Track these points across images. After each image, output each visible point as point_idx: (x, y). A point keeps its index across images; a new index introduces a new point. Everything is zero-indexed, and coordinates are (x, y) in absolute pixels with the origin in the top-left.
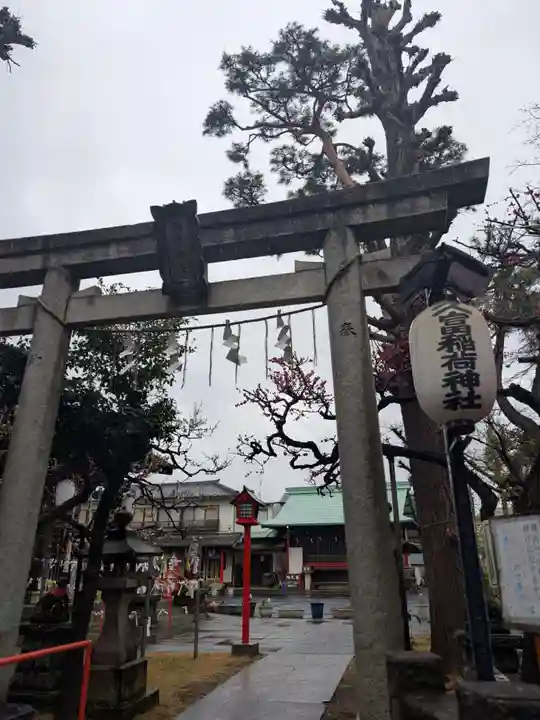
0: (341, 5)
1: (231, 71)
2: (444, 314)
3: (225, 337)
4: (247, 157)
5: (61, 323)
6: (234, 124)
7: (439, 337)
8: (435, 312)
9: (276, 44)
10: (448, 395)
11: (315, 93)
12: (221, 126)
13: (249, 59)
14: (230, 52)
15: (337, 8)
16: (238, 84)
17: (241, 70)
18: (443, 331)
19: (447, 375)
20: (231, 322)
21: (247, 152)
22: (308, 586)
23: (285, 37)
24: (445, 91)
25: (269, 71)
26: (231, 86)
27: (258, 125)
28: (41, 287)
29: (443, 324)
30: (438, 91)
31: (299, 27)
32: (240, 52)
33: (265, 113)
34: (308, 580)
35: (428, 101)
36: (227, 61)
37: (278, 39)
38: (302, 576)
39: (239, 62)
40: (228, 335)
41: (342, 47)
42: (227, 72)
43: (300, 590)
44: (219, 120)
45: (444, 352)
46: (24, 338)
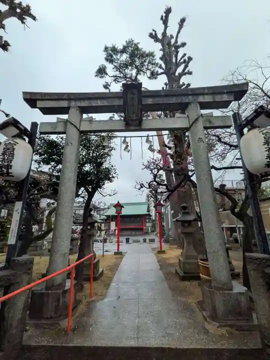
0: (155, 32)
1: (107, 53)
2: (264, 132)
3: (147, 142)
4: (110, 88)
5: (79, 130)
6: (107, 74)
7: (263, 141)
8: (260, 131)
9: (124, 46)
10: (268, 162)
11: (136, 67)
12: (102, 74)
13: (114, 50)
14: (108, 46)
15: (154, 33)
16: (110, 59)
17: (111, 53)
18: (265, 138)
19: (268, 154)
20: (150, 135)
21: (110, 86)
22: (116, 233)
23: (128, 44)
24: (188, 71)
25: (121, 55)
26: (107, 60)
27: (114, 76)
28: (67, 115)
29: (264, 135)
30: (186, 71)
31: (133, 41)
32: (111, 46)
33: (118, 72)
34: (117, 232)
35: (183, 73)
36: (106, 49)
37: (125, 44)
38: (115, 230)
39: (111, 50)
40: (147, 141)
41: (147, 52)
42: (105, 53)
43: (114, 234)
44: (101, 72)
45: (266, 146)
46: (59, 136)
